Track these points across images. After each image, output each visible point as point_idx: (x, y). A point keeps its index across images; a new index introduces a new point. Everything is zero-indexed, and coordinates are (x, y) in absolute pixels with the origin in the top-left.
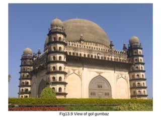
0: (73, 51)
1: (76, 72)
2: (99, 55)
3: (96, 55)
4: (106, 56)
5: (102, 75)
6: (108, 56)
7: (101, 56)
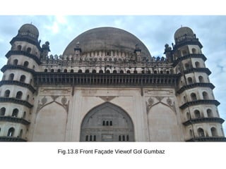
0: (59, 67)
1: (59, 100)
2: (108, 69)
3: (103, 69)
4: (123, 69)
5: (112, 101)
6: (127, 69)
7: (113, 69)
